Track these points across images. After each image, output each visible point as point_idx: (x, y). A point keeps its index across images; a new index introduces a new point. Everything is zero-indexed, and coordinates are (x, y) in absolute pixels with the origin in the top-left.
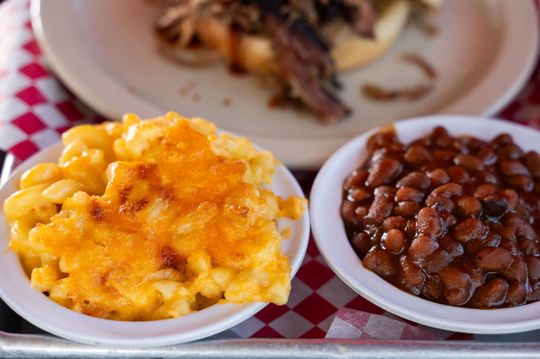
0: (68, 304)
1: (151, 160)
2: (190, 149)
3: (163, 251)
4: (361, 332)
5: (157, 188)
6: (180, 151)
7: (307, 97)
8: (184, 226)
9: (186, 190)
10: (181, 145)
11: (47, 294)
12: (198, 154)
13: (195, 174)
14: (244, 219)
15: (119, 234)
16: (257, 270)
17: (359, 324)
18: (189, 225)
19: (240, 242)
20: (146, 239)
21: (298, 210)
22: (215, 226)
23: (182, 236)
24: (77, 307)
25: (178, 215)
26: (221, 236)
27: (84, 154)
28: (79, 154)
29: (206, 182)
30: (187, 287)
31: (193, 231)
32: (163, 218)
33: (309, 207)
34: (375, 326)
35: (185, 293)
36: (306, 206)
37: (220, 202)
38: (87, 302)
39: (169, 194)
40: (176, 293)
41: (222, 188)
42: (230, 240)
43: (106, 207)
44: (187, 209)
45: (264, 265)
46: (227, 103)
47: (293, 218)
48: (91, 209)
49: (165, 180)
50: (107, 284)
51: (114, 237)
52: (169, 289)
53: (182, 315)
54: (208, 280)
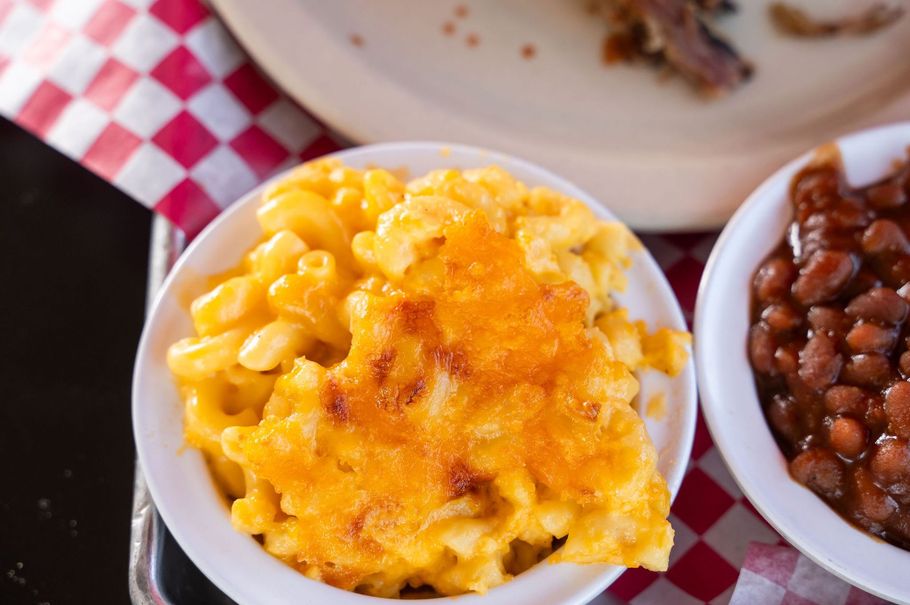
0: (299, 566)
1: (421, 288)
2: (494, 276)
3: (453, 474)
4: (782, 591)
5: (437, 352)
6: (476, 281)
7: (674, 53)
8: (488, 427)
9: (489, 356)
10: (476, 268)
11: (260, 539)
12: (506, 285)
13: (502, 326)
14: (592, 424)
15: (378, 450)
16: (615, 515)
17: (780, 576)
18: (495, 427)
19: (586, 461)
20: (424, 455)
21: (676, 359)
22: (541, 427)
23: (483, 443)
24: (315, 572)
25: (477, 404)
26: (552, 448)
27: (303, 266)
28: (292, 269)
29: (521, 339)
30: (496, 531)
31: (503, 437)
32: (451, 412)
33: (694, 347)
34: (806, 577)
35: (495, 547)
36: (688, 348)
37: (547, 379)
38: (331, 565)
39: (458, 363)
40: (478, 548)
41: (551, 350)
42: (568, 458)
43: (351, 392)
44: (491, 395)
45: (627, 508)
46: (528, 52)
47: (667, 372)
48: (326, 400)
49: (451, 336)
50: (363, 535)
51: (370, 455)
52: (466, 541)
53: (491, 587)
54: (532, 520)
